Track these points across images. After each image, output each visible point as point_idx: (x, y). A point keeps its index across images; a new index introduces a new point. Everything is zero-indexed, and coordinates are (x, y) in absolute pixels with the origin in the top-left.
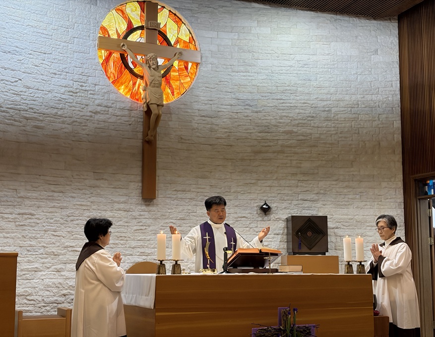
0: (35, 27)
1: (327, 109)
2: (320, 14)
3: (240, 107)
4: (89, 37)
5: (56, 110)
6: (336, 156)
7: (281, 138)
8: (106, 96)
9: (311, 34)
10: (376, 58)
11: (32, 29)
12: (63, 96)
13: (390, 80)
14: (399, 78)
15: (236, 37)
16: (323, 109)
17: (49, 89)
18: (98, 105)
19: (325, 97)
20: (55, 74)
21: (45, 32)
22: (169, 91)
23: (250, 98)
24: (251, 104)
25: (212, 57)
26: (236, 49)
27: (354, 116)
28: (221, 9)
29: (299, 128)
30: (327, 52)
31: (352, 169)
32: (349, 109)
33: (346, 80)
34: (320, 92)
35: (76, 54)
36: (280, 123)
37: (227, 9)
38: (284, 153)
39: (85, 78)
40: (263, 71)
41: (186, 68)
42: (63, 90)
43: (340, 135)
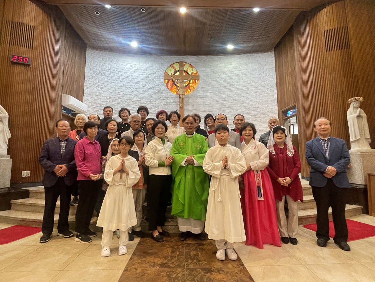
0: (143, 74)
1: (247, 89)
2: (243, 55)
3: (214, 93)
4: (161, 75)
5: (150, 100)
6: (251, 106)
7: (230, 102)
8: (167, 94)
9: (240, 63)
10: (266, 67)
11: (142, 75)
12: (153, 95)
13: (272, 74)
14: (275, 73)
15: (212, 69)
16: (245, 90)
17: (148, 93)
18: (164, 97)
19: (246, 85)
20: (150, 88)
21: (146, 76)
22: (189, 91)
23: (218, 89)
24: (218, 91)
25: (204, 77)
26: (212, 73)
27: (257, 90)
28: (207, 60)
29: (236, 98)
30: (246, 68)
31: (257, 111)
32: (256, 88)
33: (254, 78)
34: (244, 83)
35: (156, 82)
36: (229, 97)
37: (209, 60)
38: (231, 107)
39: (160, 89)
40: (222, 79)
41: (195, 82)
42: (152, 93)
43: (252, 99)
